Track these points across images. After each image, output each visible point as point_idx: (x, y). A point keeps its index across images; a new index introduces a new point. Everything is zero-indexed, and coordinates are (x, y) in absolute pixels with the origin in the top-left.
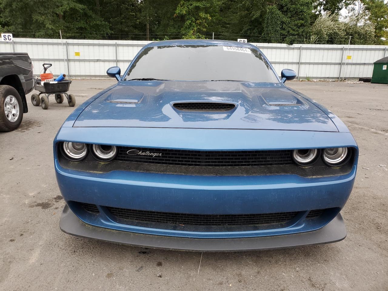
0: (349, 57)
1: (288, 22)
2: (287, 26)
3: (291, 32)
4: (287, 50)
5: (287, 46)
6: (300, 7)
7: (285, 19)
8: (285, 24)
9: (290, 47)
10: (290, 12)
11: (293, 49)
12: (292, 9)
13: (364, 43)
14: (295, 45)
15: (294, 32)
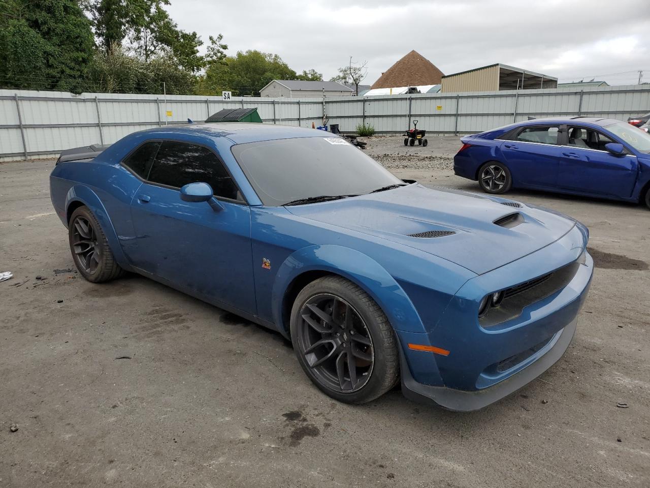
0: (169, 113)
1: (57, 53)
2: (55, 59)
3: (68, 71)
4: (73, 104)
5: (72, 96)
6: (75, 30)
7: (49, 48)
8: (52, 56)
9: (77, 98)
10: (57, 34)
11: (84, 101)
12: (58, 31)
13: (183, 93)
14: (86, 95)
15: (72, 73)
